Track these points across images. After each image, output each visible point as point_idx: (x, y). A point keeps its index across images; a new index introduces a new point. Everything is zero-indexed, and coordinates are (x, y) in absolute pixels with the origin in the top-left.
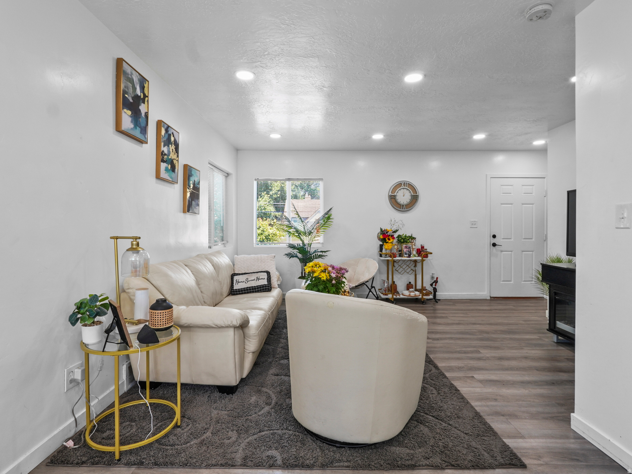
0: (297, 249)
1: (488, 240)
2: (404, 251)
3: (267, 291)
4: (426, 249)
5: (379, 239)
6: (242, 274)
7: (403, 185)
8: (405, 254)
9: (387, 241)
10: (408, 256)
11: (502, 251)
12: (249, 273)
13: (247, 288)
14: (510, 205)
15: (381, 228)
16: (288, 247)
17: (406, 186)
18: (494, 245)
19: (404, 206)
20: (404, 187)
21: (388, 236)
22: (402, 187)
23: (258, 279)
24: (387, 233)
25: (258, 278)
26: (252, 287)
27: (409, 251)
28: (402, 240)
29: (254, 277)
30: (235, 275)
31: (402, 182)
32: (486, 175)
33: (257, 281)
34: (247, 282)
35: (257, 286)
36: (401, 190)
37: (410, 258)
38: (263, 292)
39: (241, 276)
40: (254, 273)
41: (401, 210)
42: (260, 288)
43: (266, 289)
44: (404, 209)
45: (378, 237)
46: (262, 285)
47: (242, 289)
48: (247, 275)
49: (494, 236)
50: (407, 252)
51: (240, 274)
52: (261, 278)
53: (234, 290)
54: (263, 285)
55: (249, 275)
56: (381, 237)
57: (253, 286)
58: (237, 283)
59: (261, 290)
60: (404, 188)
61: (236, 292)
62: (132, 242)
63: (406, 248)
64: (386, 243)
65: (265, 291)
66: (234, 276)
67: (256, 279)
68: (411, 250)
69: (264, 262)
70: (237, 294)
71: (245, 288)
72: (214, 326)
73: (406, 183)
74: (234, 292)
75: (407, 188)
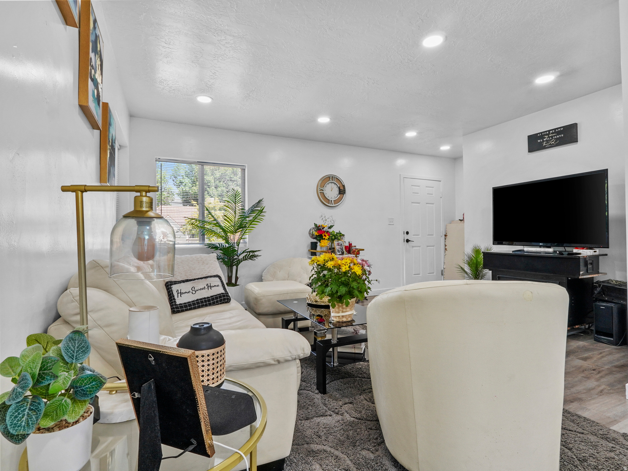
0: (221, 249)
1: (403, 237)
2: (337, 248)
3: (226, 302)
4: (355, 246)
5: (312, 236)
6: (183, 281)
7: (331, 179)
8: (338, 252)
9: (324, 238)
10: (341, 253)
11: (413, 247)
12: (195, 279)
13: (197, 300)
14: (418, 204)
15: (315, 224)
16: (209, 247)
17: (334, 181)
18: (408, 241)
19: (333, 201)
20: (332, 181)
21: (324, 232)
22: (330, 181)
23: (209, 287)
24: (323, 229)
25: (209, 285)
26: (205, 298)
27: (341, 249)
28: (333, 237)
29: (202, 284)
30: (173, 284)
31: (330, 176)
32: (400, 175)
33: (209, 289)
34: (194, 292)
35: (211, 297)
36: (329, 184)
37: (343, 255)
38: (221, 304)
39: (182, 284)
40: (201, 278)
41: (330, 205)
42: (217, 298)
43: (224, 299)
44: (333, 204)
45: (310, 234)
46: (218, 295)
47: (190, 302)
48: (193, 283)
49: (407, 233)
50: (340, 250)
51: (180, 282)
52: (213, 285)
53: (177, 305)
54: (220, 294)
55: (194, 283)
56: (316, 233)
57: (206, 296)
58: (179, 294)
59: (217, 302)
60: (331, 183)
61: (181, 307)
62: (136, 197)
63: (338, 246)
64: (323, 239)
65: (223, 303)
66: (171, 285)
67: (206, 287)
68: (342, 248)
69: (207, 264)
70: (183, 311)
71: (194, 301)
72: (273, 362)
73: (334, 177)
74: (177, 308)
75: (335, 182)
